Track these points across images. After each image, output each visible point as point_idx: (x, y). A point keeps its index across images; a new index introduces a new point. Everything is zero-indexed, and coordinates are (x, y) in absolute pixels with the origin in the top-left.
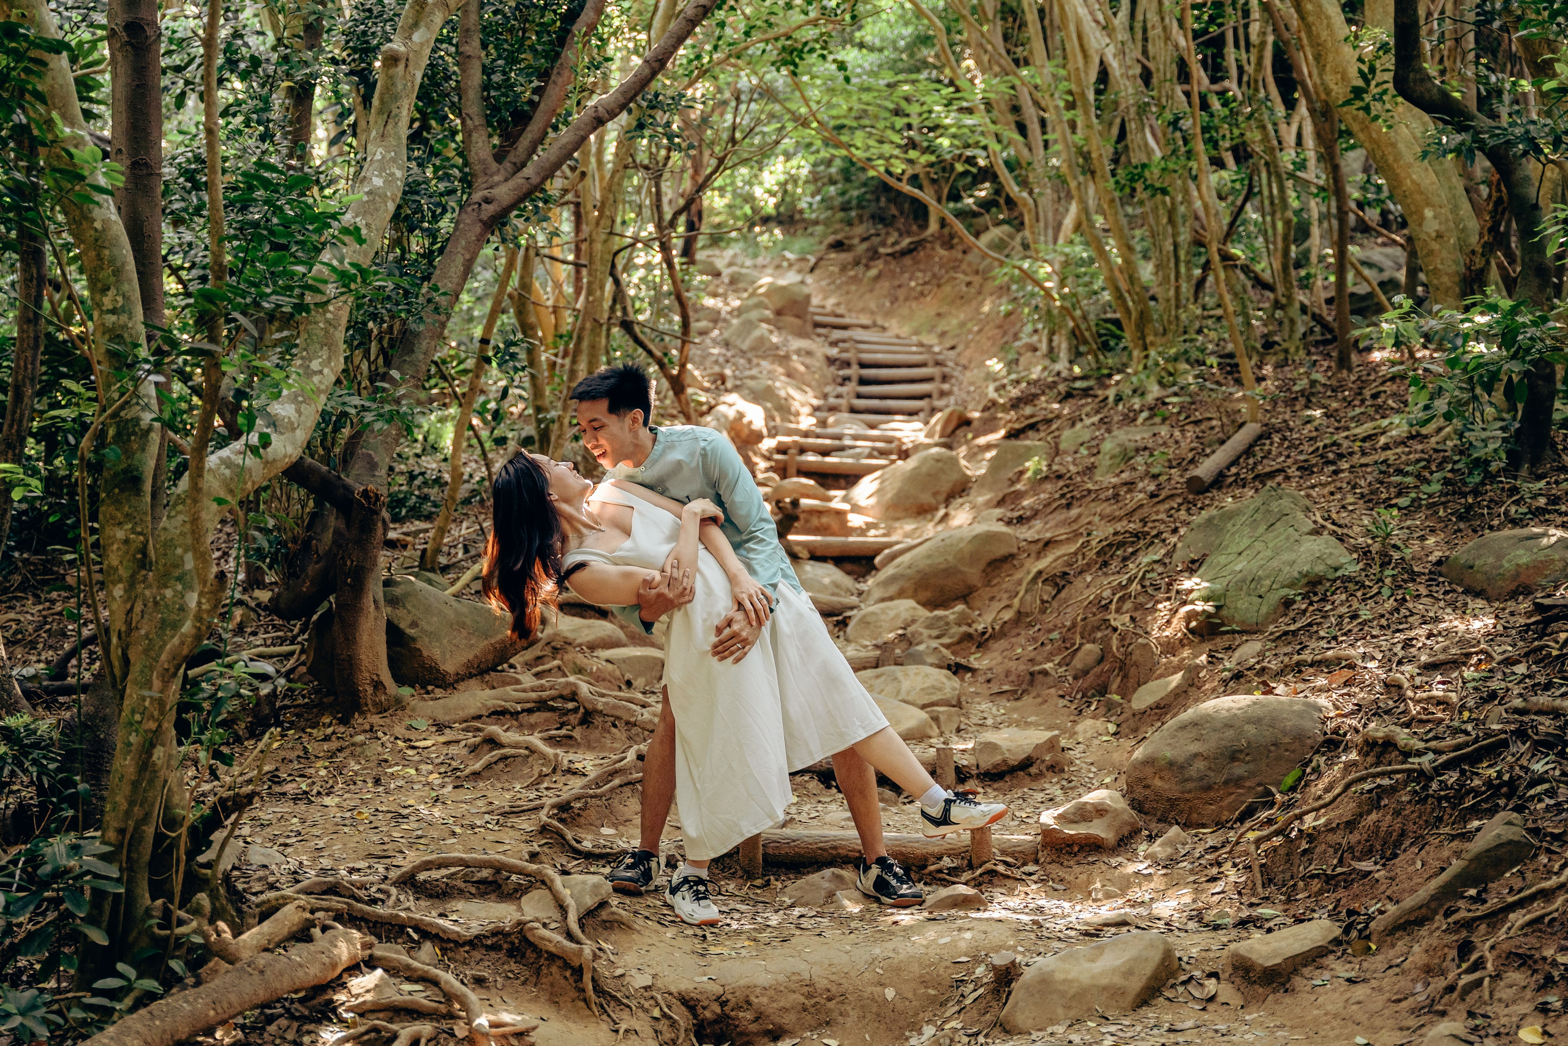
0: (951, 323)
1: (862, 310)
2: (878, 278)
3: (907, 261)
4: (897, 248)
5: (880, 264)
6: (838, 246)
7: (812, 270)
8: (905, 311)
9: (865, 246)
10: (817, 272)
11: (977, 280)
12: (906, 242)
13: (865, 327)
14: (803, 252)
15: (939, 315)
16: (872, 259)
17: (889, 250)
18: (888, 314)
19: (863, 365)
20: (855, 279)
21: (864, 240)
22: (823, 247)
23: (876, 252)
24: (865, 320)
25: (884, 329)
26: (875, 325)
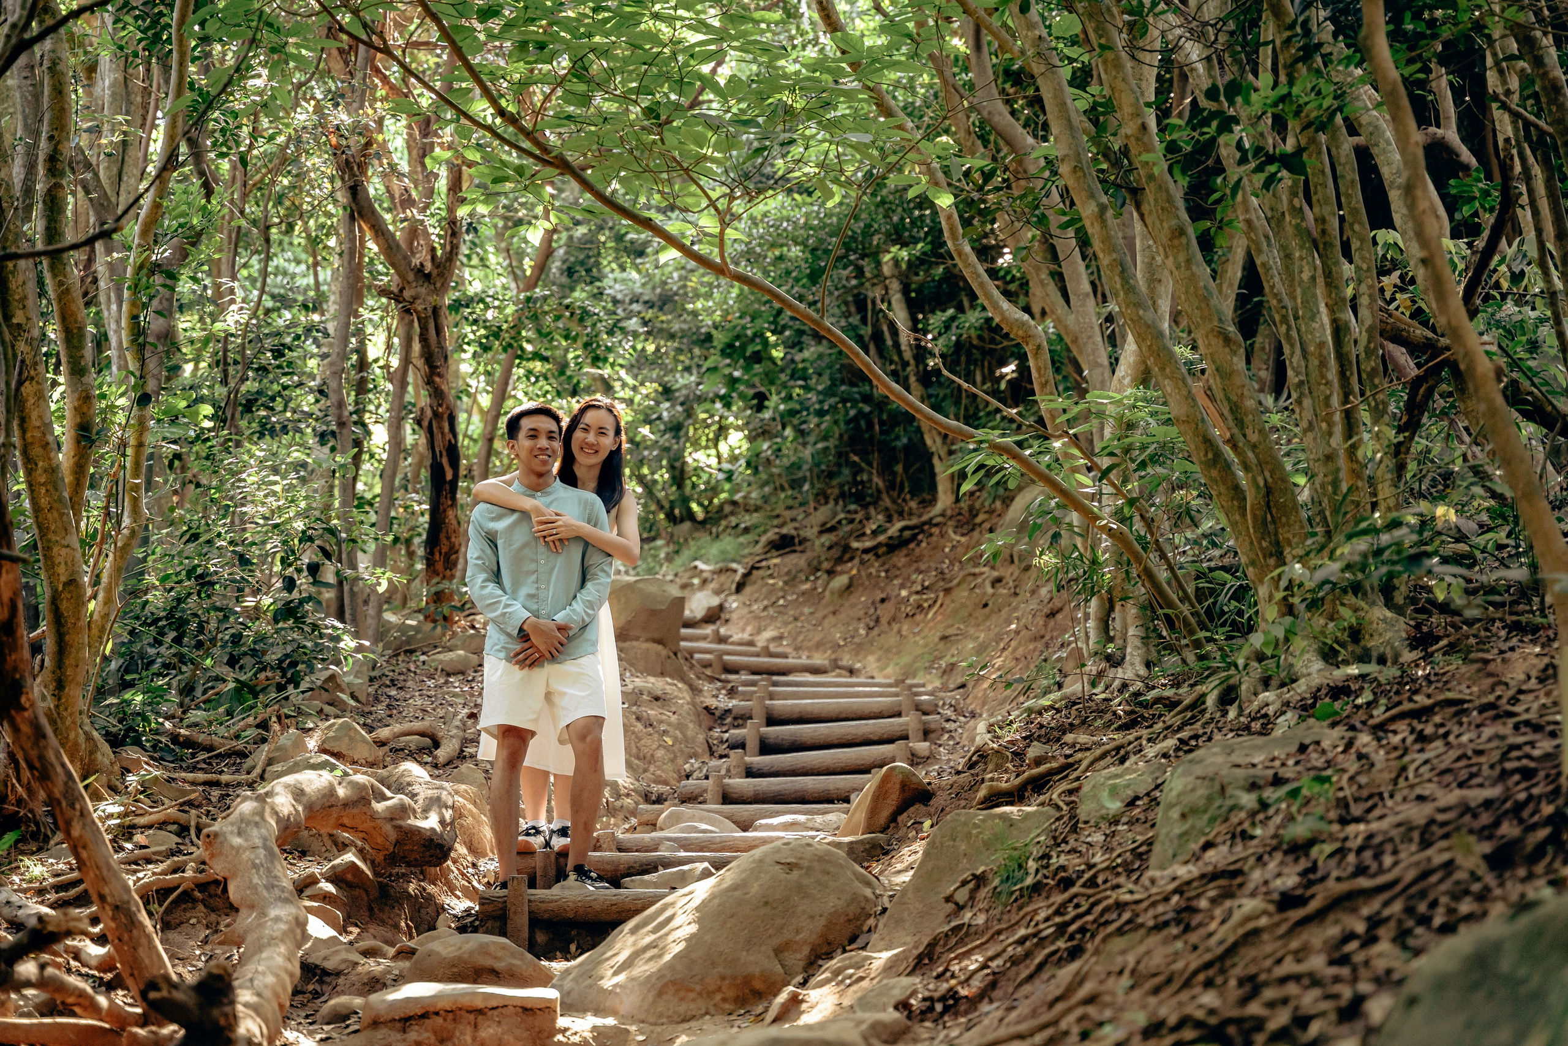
0: (964, 653)
1: (819, 645)
2: (849, 587)
3: (900, 559)
4: (882, 538)
5: (852, 568)
6: (784, 544)
7: (740, 587)
8: (892, 640)
9: (827, 539)
10: (748, 590)
11: (1010, 572)
12: (894, 529)
13: (815, 671)
14: (724, 556)
15: (944, 638)
16: (839, 560)
17: (868, 544)
18: (860, 649)
19: (772, 720)
20: (812, 597)
21: (825, 530)
22: (759, 549)
23: (847, 548)
24: (819, 660)
25: (852, 672)
26: (835, 665)
